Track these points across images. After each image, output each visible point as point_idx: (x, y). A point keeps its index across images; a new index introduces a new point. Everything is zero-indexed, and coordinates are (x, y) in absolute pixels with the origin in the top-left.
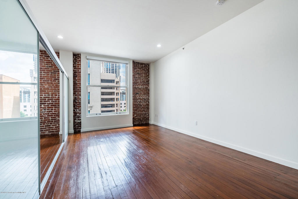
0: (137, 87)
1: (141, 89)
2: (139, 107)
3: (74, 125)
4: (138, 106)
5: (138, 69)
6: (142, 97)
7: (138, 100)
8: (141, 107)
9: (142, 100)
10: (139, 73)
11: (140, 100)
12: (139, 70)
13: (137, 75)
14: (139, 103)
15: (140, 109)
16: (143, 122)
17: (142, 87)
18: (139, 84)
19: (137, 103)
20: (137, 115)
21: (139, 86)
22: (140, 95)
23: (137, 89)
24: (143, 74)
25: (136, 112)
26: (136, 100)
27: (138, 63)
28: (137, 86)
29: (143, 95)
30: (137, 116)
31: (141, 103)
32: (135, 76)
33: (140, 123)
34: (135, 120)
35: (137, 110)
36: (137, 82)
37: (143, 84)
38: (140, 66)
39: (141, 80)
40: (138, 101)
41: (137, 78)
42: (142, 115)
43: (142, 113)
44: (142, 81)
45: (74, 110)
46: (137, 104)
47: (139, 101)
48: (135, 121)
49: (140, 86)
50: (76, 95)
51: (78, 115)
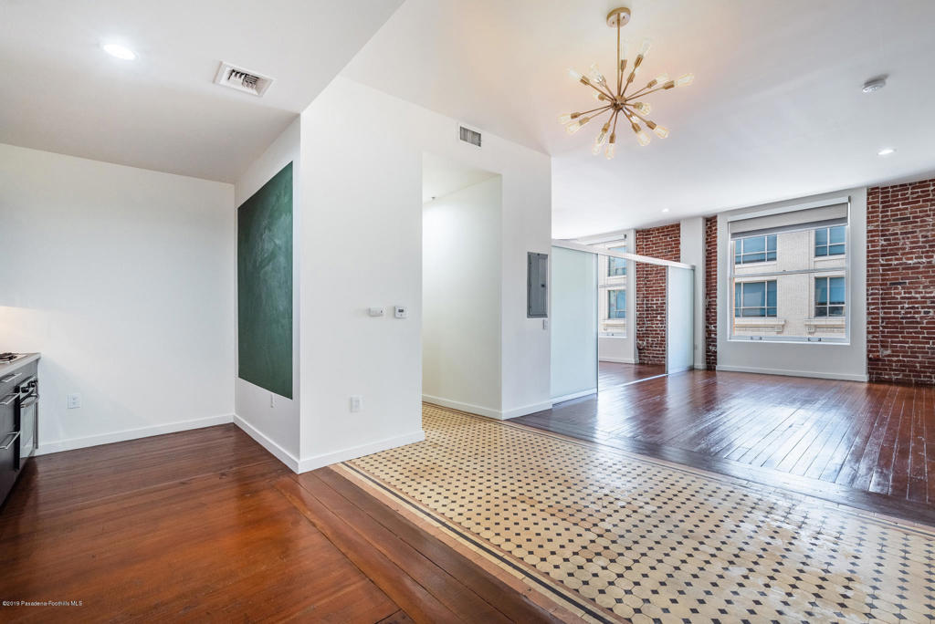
0: (896, 262)
1: (918, 268)
2: (903, 328)
3: (707, 355)
4: (902, 323)
5: (901, 206)
6: (920, 293)
7: (900, 303)
8: (916, 328)
9: (925, 302)
10: (909, 218)
11: (909, 303)
12: (907, 209)
13: (897, 225)
14: (906, 313)
15: (908, 333)
16: (925, 377)
17: (924, 260)
18: (903, 254)
19: (899, 313)
20: (893, 351)
21: (904, 261)
22: (908, 288)
23: (898, 269)
24: (928, 216)
25: (892, 342)
26: (889, 303)
27: (901, 186)
28: (896, 259)
29: (925, 287)
30: (898, 356)
31: (920, 313)
32: (888, 230)
33: (913, 379)
34: (886, 365)
35: (898, 337)
36: (898, 249)
37: (927, 252)
38: (912, 193)
39: (916, 237)
40: (902, 308)
41: (897, 234)
42: (920, 355)
43: (924, 348)
44: (921, 240)
45: (707, 327)
46: (898, 318)
47: (906, 306)
48: (886, 370)
49: (911, 258)
50: (710, 298)
51: (713, 336)
